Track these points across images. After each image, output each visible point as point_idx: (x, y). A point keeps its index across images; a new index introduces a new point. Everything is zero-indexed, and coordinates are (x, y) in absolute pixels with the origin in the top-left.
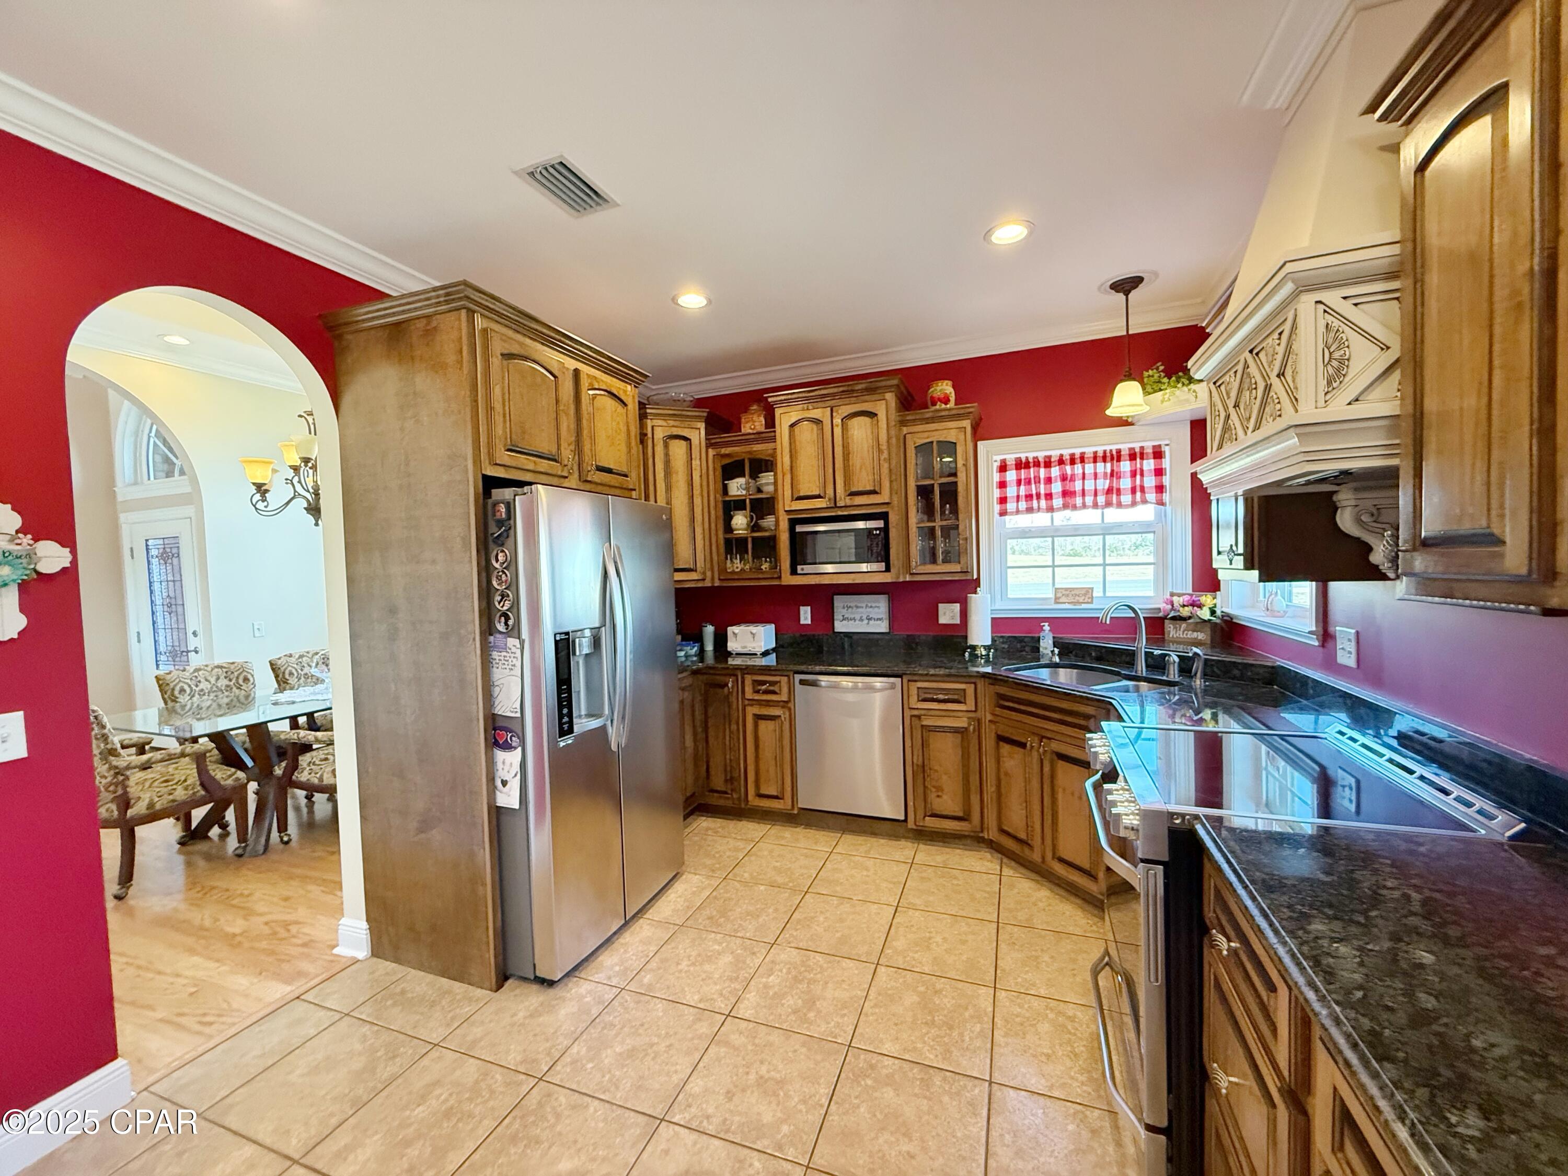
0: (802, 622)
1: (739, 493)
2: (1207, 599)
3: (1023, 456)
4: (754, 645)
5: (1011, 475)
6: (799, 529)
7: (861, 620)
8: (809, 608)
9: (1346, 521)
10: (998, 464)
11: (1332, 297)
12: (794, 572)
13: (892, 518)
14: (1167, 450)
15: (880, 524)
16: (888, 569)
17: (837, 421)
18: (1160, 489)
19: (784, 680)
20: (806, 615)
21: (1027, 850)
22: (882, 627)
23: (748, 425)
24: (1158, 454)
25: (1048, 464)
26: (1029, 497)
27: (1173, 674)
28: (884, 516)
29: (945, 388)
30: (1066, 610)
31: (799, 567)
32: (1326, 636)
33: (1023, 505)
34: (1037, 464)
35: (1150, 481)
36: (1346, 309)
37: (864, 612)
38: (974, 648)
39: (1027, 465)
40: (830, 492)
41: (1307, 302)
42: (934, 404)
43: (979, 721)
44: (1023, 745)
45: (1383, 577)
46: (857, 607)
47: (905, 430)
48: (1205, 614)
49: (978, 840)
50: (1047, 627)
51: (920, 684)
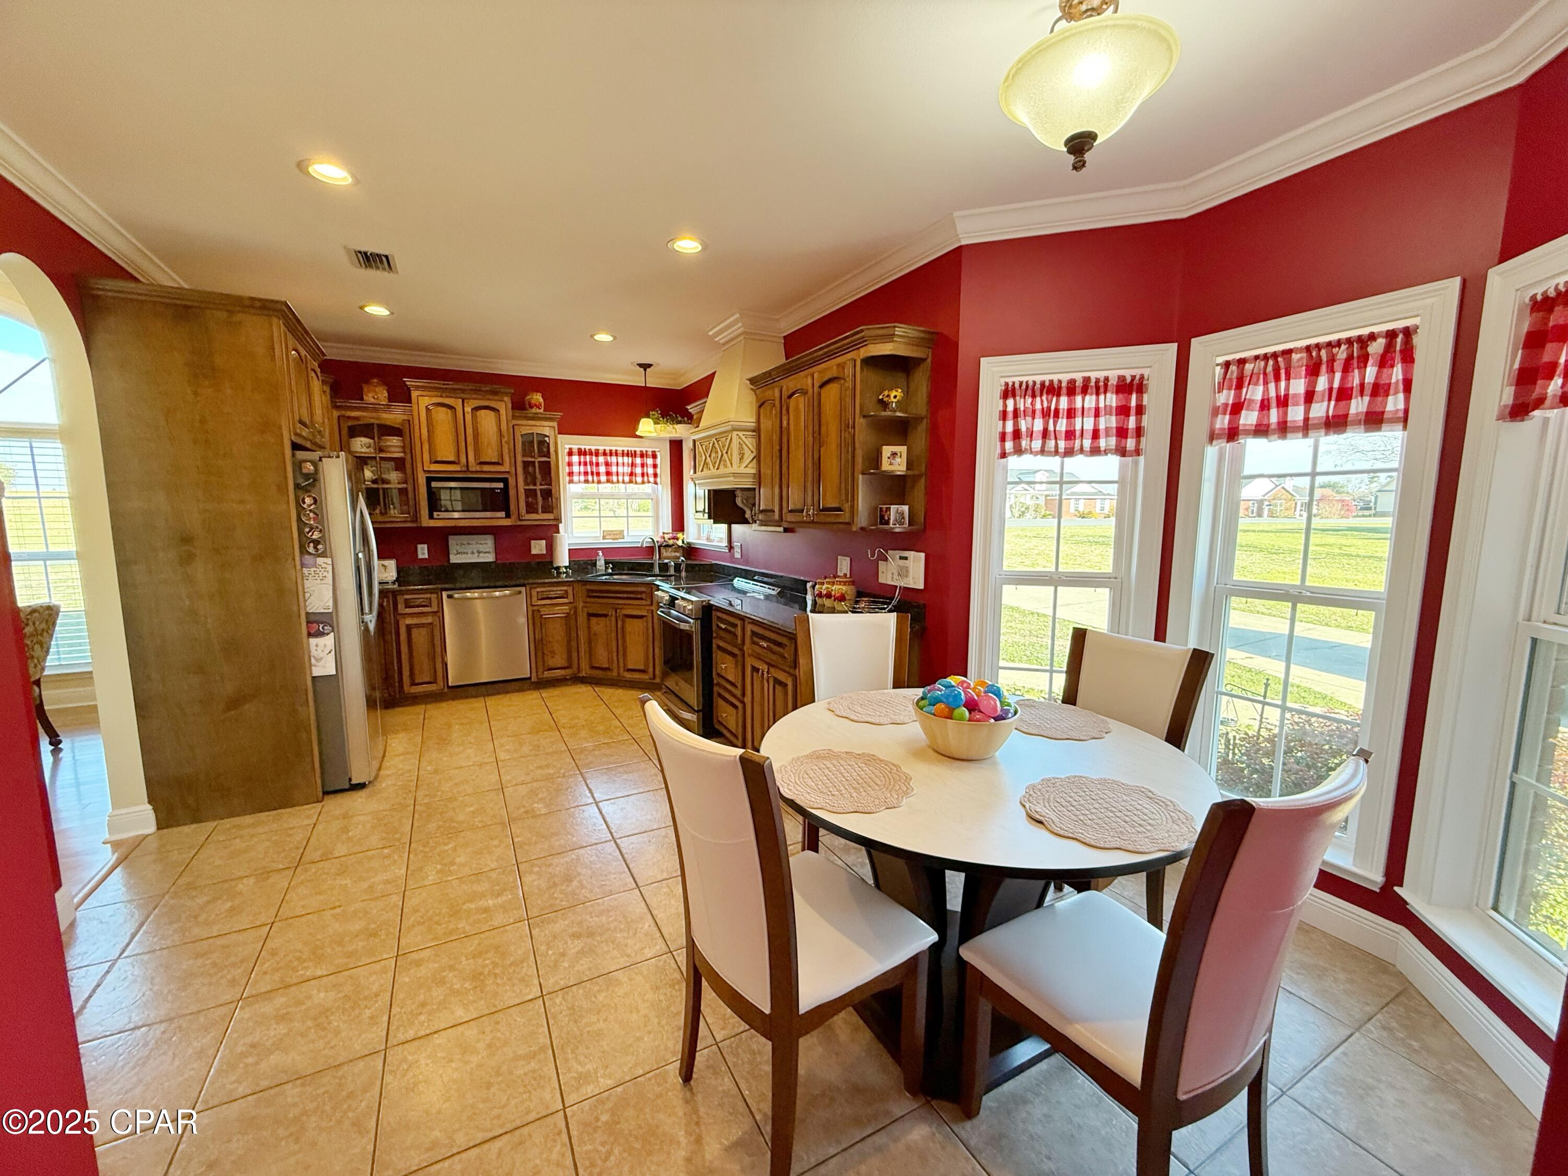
0: (420, 556)
1: (363, 450)
2: (680, 535)
3: (583, 447)
4: (386, 575)
5: (575, 459)
6: (434, 484)
7: (473, 553)
8: (426, 546)
9: (739, 501)
10: (567, 450)
11: (741, 434)
12: (431, 517)
13: (512, 482)
14: (658, 454)
15: (501, 485)
16: (508, 516)
17: (468, 409)
18: (655, 475)
19: (434, 596)
20: (423, 551)
21: (609, 673)
22: (490, 558)
23: (370, 395)
24: (654, 456)
25: (597, 454)
26: (586, 473)
27: (672, 571)
28: (505, 481)
29: (538, 398)
30: (609, 543)
31: (435, 514)
32: (731, 547)
33: (582, 478)
34: (591, 454)
35: (651, 471)
36: (743, 437)
37: (475, 547)
38: (558, 568)
39: (585, 454)
40: (463, 460)
41: (735, 433)
42: (531, 407)
43: (576, 608)
44: (605, 616)
45: (748, 523)
46: (469, 544)
47: (515, 422)
48: (680, 543)
49: (578, 680)
50: (601, 554)
51: (538, 590)
